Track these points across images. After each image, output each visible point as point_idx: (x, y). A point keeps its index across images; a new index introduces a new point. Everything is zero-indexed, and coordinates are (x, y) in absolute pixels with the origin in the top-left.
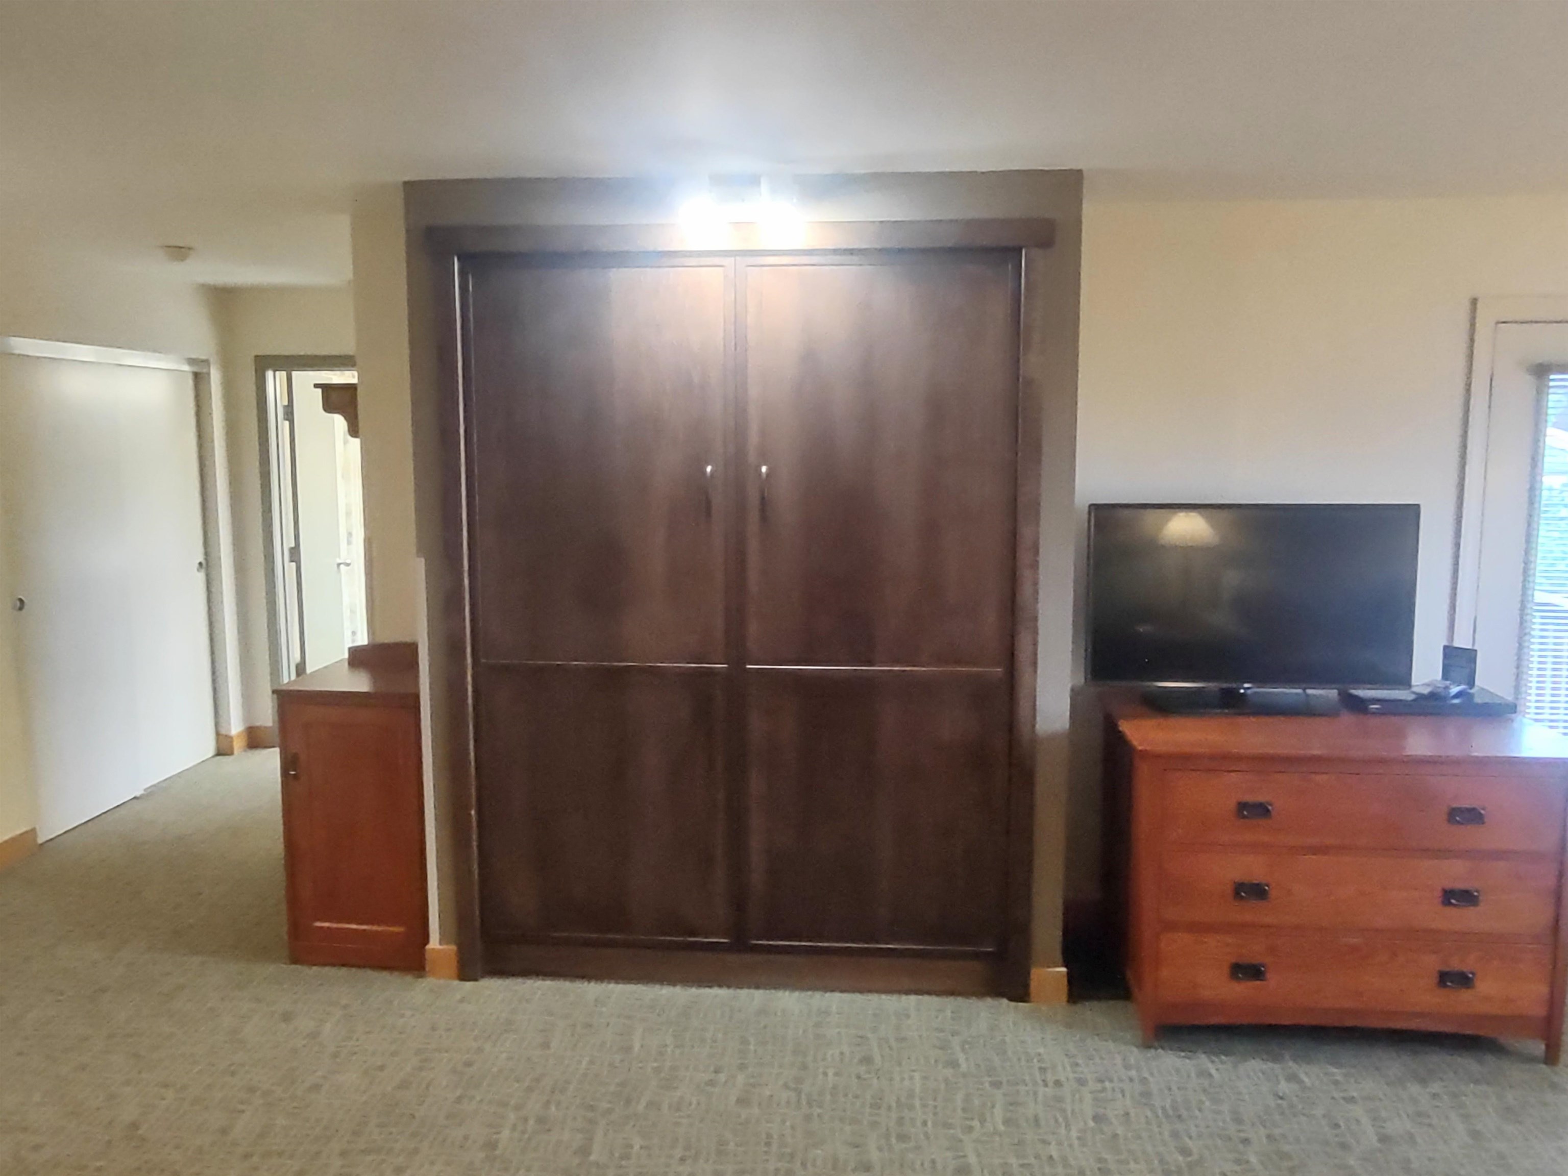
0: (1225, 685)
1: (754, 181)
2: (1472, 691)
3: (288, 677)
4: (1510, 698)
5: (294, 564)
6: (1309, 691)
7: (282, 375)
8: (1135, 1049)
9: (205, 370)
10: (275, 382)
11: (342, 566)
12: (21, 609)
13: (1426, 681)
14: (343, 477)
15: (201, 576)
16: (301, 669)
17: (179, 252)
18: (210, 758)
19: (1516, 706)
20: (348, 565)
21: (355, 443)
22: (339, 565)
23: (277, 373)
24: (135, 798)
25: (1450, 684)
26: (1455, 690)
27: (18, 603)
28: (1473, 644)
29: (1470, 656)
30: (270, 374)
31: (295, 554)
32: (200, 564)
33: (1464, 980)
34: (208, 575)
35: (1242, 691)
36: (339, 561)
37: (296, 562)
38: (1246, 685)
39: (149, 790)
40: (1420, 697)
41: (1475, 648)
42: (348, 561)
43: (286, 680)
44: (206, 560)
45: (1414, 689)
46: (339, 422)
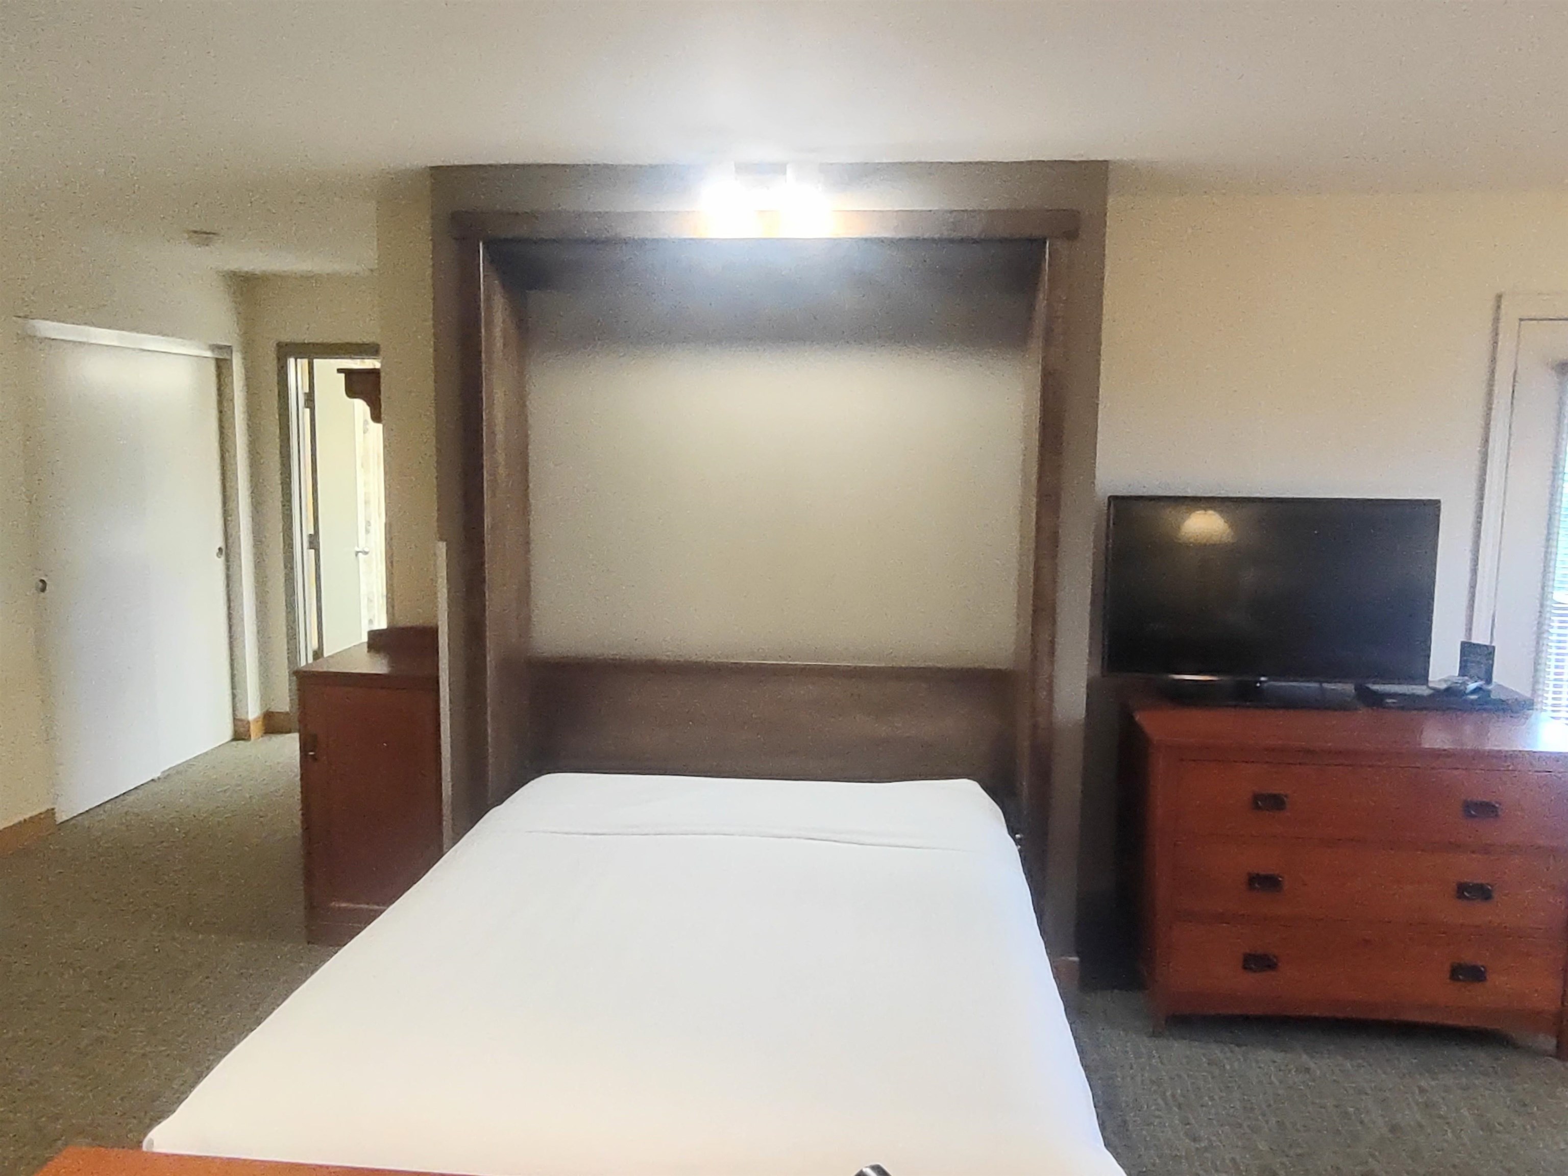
0: (1239, 678)
1: (779, 169)
2: (1490, 687)
3: (305, 660)
4: (1528, 695)
5: (313, 551)
6: (1325, 685)
7: (303, 363)
8: (1145, 1038)
9: (228, 357)
10: (296, 369)
11: (360, 554)
12: (43, 590)
13: (1444, 677)
14: (362, 466)
15: (222, 560)
16: (318, 654)
17: (204, 236)
18: (227, 743)
19: (1532, 704)
20: (366, 553)
21: (377, 429)
22: (357, 553)
23: (299, 360)
24: (153, 780)
25: (1468, 681)
26: (1472, 686)
27: (41, 584)
28: (1491, 642)
29: (1488, 652)
30: (291, 361)
31: (314, 542)
32: (220, 549)
33: (1476, 974)
34: (227, 560)
35: (1258, 685)
36: (358, 550)
37: (315, 550)
38: (1263, 679)
39: (166, 773)
40: (1437, 692)
41: (1493, 645)
42: (366, 550)
43: (303, 663)
44: (227, 547)
45: (1431, 685)
46: (361, 407)
